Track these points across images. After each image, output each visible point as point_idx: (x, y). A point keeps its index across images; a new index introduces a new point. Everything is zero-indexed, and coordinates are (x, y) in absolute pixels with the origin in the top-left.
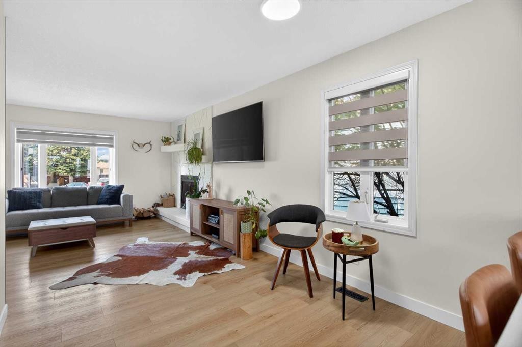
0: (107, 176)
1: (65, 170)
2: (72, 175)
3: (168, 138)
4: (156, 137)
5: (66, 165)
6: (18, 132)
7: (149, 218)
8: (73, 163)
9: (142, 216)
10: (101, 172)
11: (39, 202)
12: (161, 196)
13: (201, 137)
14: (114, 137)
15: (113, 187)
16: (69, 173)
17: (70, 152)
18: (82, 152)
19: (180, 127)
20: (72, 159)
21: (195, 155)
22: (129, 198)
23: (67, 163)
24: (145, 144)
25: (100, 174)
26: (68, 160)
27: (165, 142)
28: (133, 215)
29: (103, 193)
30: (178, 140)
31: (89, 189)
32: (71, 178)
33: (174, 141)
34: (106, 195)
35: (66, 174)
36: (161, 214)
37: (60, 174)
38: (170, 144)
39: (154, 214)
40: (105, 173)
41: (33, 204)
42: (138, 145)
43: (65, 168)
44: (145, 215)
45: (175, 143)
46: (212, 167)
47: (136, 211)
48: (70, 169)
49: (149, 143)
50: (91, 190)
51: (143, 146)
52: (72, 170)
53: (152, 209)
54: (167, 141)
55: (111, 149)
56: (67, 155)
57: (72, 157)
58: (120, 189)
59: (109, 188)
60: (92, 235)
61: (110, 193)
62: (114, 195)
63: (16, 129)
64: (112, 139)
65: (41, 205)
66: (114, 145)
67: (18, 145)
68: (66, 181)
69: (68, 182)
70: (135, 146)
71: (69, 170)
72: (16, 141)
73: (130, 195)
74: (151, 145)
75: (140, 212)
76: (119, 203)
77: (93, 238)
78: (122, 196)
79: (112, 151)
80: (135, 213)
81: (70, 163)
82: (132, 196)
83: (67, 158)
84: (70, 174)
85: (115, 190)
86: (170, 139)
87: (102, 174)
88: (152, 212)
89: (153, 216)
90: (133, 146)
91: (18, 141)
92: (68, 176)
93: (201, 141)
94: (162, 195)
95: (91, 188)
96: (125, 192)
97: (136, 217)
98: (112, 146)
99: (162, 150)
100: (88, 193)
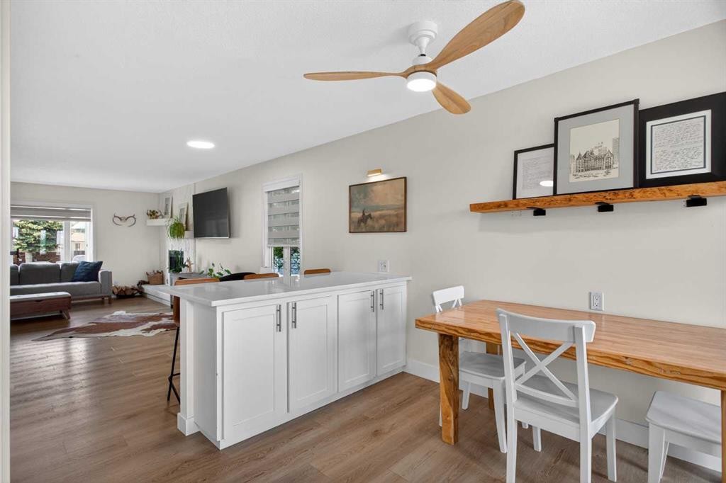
0: (83, 253)
1: (18, 244)
2: (30, 252)
3: (154, 211)
4: (140, 210)
7: (132, 296)
8: (32, 235)
9: (123, 294)
10: (77, 248)
13: (185, 213)
14: (92, 211)
15: (90, 263)
16: (25, 249)
19: (167, 200)
20: (30, 229)
21: (177, 231)
22: (108, 275)
24: (128, 218)
25: (75, 250)
27: (151, 215)
28: (113, 293)
29: (78, 270)
30: (165, 214)
31: (61, 267)
32: (29, 256)
33: (161, 215)
34: (82, 273)
35: (20, 250)
36: (145, 291)
38: (157, 217)
39: (139, 292)
40: (81, 249)
42: (120, 219)
43: (18, 242)
44: (128, 293)
45: (163, 217)
46: (195, 242)
47: (118, 289)
48: (27, 243)
49: (133, 217)
50: (64, 267)
51: (126, 219)
52: (29, 245)
53: (136, 287)
54: (153, 214)
55: (88, 223)
56: (22, 222)
58: (98, 265)
59: (85, 265)
60: (66, 308)
61: (86, 270)
62: (91, 271)
64: (89, 212)
66: (92, 218)
68: (20, 260)
70: (117, 220)
71: (25, 245)
73: (109, 271)
74: (135, 219)
75: (122, 290)
76: (97, 280)
78: (100, 272)
79: (88, 225)
80: (116, 291)
81: (26, 234)
82: (111, 273)
83: (23, 228)
84: (27, 250)
85: (91, 267)
86: (157, 212)
87: (79, 250)
88: (136, 290)
89: (138, 294)
90: (114, 220)
92: (24, 254)
93: (185, 217)
94: (148, 272)
95: (65, 265)
96: (103, 268)
97: (117, 295)
98: (89, 220)
99: (148, 224)
100: (61, 270)
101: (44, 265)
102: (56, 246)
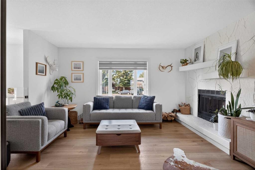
2: (124, 87)
3: (186, 60)
4: (175, 59)
5: (122, 83)
6: (100, 64)
7: (171, 121)
9: (166, 120)
11: (108, 105)
12: (179, 105)
13: (233, 51)
14: (147, 63)
15: (148, 97)
17: (123, 77)
18: (128, 77)
19: (197, 49)
22: (159, 107)
23: (122, 82)
24: (168, 66)
26: (123, 81)
27: (184, 63)
29: (142, 101)
30: (195, 61)
31: (133, 98)
32: (124, 88)
34: (144, 103)
35: (122, 86)
36: (180, 119)
37: (120, 87)
38: (187, 64)
41: (104, 106)
42: (163, 67)
43: (122, 84)
44: (169, 119)
45: (192, 63)
47: (162, 116)
48: (124, 84)
49: (170, 65)
50: (135, 99)
51: (166, 68)
54: (184, 62)
55: (145, 71)
57: (124, 79)
58: (152, 99)
59: (145, 98)
60: (138, 143)
61: (146, 101)
62: (149, 103)
63: (98, 62)
64: (146, 64)
65: (108, 107)
66: (147, 68)
67: (100, 71)
69: (123, 90)
70: (161, 68)
72: (98, 69)
73: (160, 104)
74: (172, 67)
75: (165, 116)
76: (151, 109)
77: (139, 145)
78: (154, 105)
79: (146, 72)
81: (124, 82)
82: (162, 105)
85: (149, 100)
86: (188, 61)
88: (174, 117)
90: (159, 68)
91: (100, 69)
92: (123, 87)
96: (157, 102)
98: (146, 69)
99: (180, 70)
100: (133, 100)
101: (125, 97)
102: (130, 85)
